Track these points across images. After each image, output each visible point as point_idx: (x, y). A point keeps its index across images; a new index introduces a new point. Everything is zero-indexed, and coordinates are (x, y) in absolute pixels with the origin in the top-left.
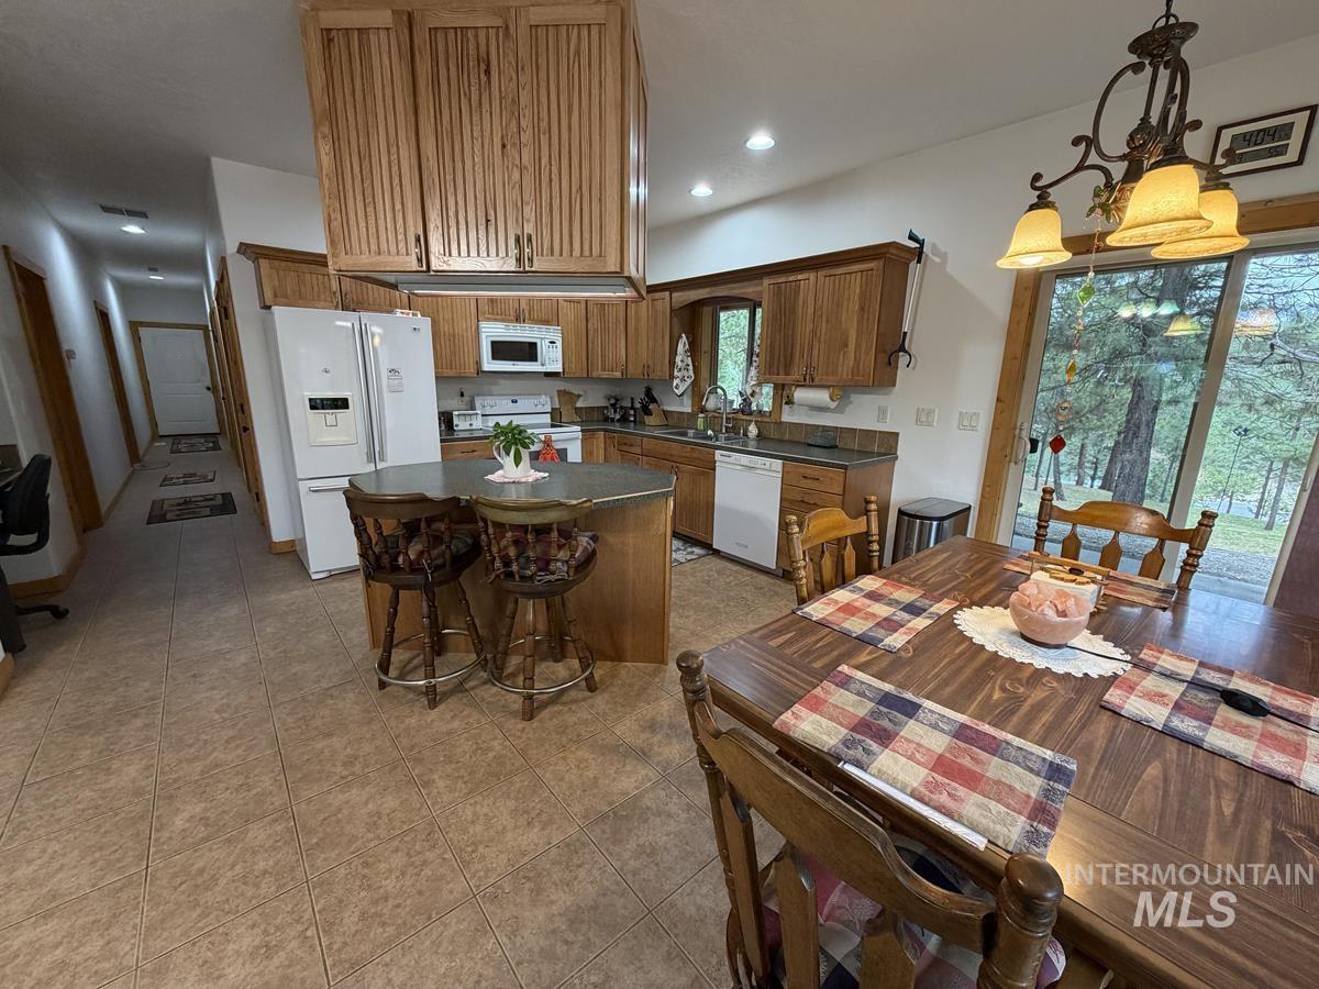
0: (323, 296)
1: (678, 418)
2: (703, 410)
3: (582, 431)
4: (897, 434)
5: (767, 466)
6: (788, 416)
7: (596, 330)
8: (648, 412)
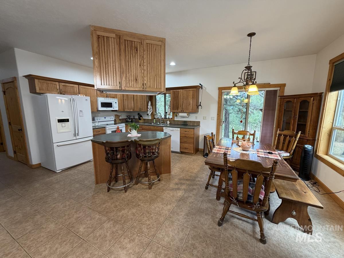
0: (54, 90)
1: (148, 121)
2: (155, 118)
3: (125, 125)
4: (200, 122)
5: (177, 130)
6: (176, 119)
7: (126, 99)
8: (140, 119)
